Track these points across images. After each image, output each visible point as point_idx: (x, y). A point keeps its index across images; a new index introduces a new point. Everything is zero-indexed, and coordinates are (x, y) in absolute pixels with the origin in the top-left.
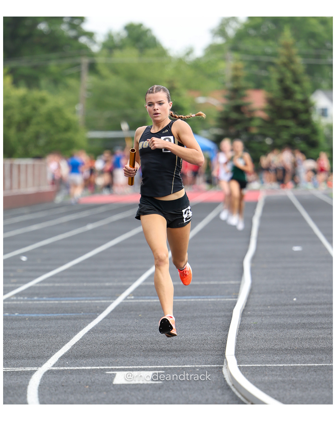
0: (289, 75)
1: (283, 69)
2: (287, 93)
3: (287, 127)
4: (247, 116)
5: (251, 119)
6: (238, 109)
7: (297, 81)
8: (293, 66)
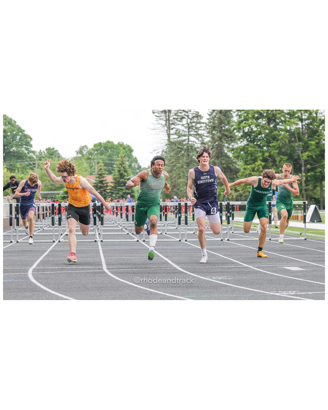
0: (122, 168)
1: (120, 166)
2: (122, 176)
3: (122, 190)
4: (105, 185)
5: (107, 186)
6: (101, 182)
7: (125, 171)
8: (124, 165)
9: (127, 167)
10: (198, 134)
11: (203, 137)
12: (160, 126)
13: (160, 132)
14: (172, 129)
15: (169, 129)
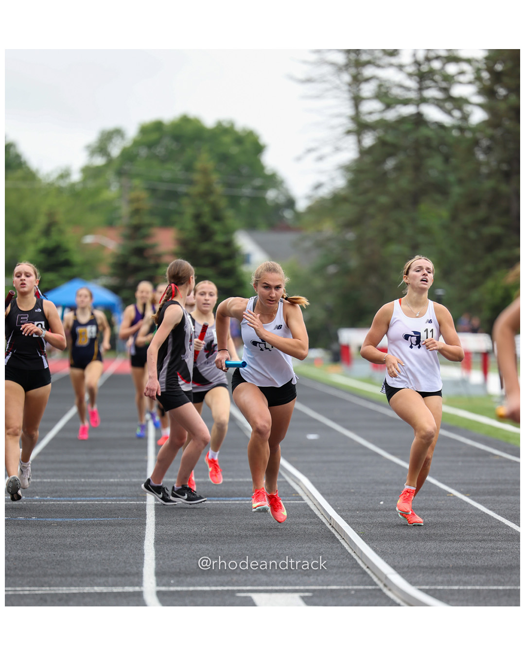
0: (206, 209)
1: (200, 202)
2: (205, 233)
4: (152, 262)
5: (157, 266)
6: (140, 252)
7: (217, 218)
8: (212, 198)
9: (223, 203)
10: (450, 99)
11: (468, 108)
12: (327, 69)
13: (327, 90)
14: (367, 80)
15: (357, 80)
